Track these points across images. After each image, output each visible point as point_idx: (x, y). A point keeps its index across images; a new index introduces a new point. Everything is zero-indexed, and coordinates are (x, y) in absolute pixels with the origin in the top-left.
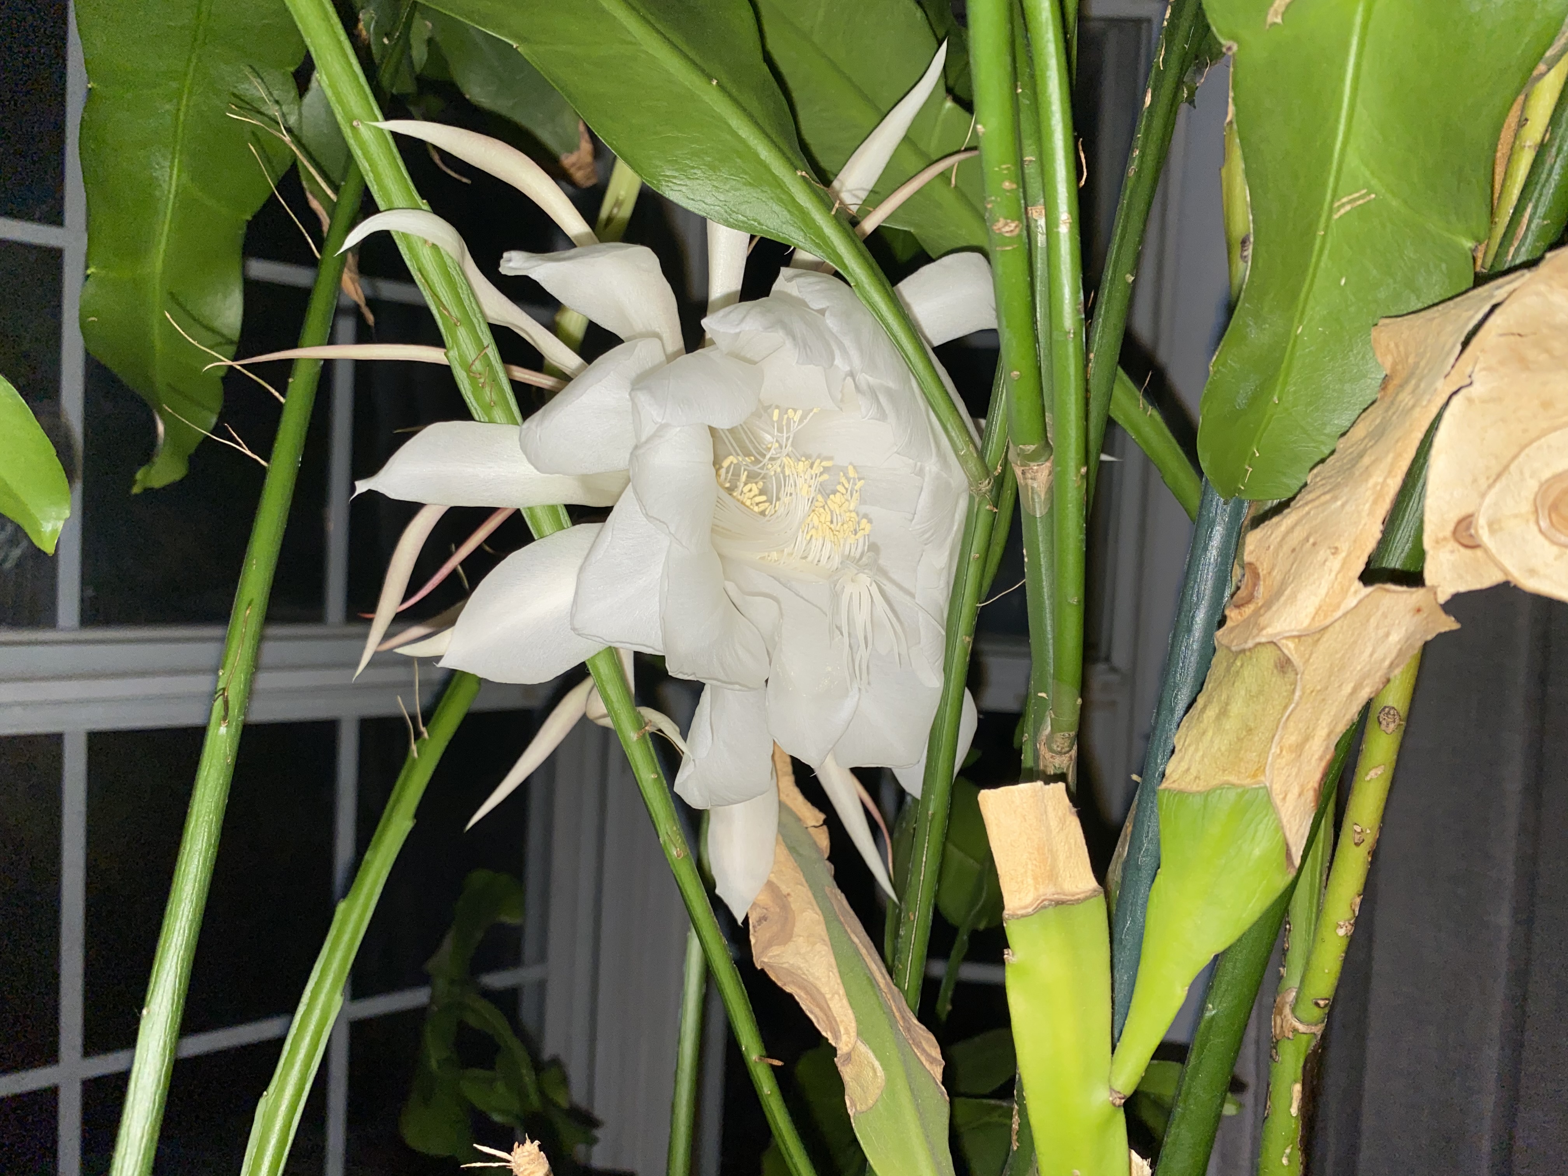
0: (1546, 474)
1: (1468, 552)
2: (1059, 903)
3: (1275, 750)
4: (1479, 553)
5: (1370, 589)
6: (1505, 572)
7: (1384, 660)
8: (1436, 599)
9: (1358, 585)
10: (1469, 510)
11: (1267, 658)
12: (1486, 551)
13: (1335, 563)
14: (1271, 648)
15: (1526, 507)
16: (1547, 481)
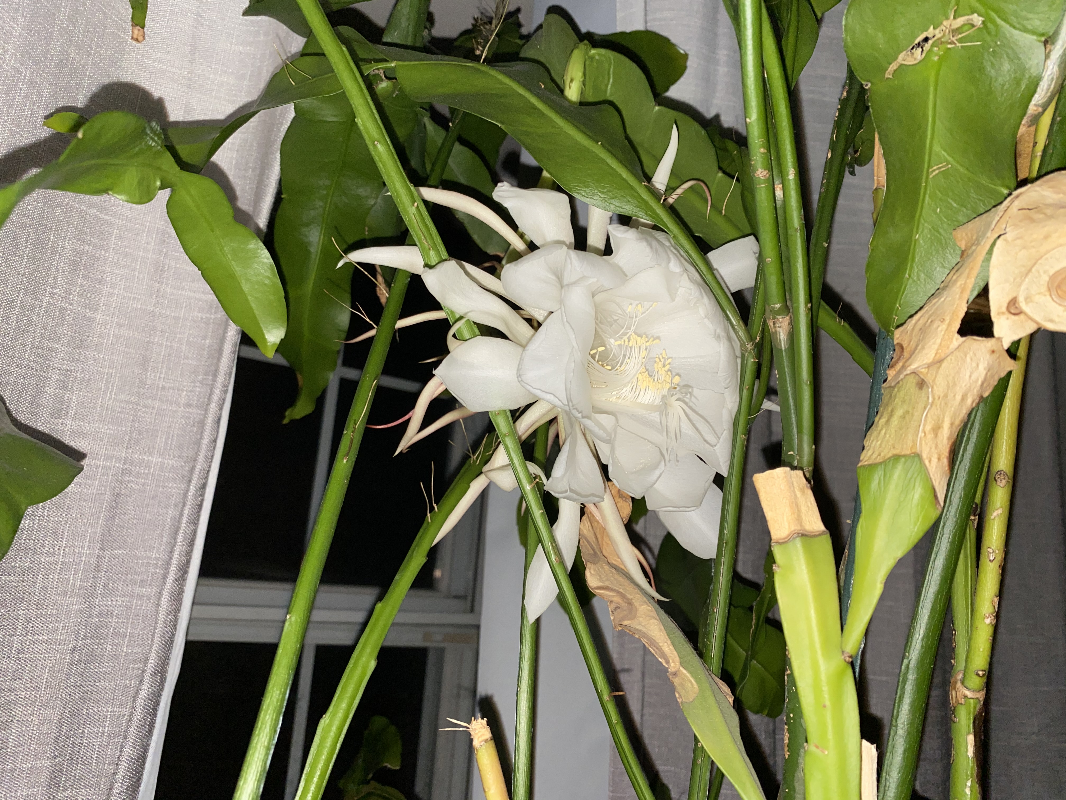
0: (1052, 272)
1: (1016, 318)
2: (803, 535)
3: (921, 434)
4: (1022, 316)
5: (964, 339)
6: (1037, 323)
7: (978, 380)
8: (1002, 346)
9: (958, 336)
10: (1014, 295)
11: (912, 381)
12: (1026, 314)
13: (944, 326)
14: (913, 376)
15: (1044, 289)
16: (1053, 275)
